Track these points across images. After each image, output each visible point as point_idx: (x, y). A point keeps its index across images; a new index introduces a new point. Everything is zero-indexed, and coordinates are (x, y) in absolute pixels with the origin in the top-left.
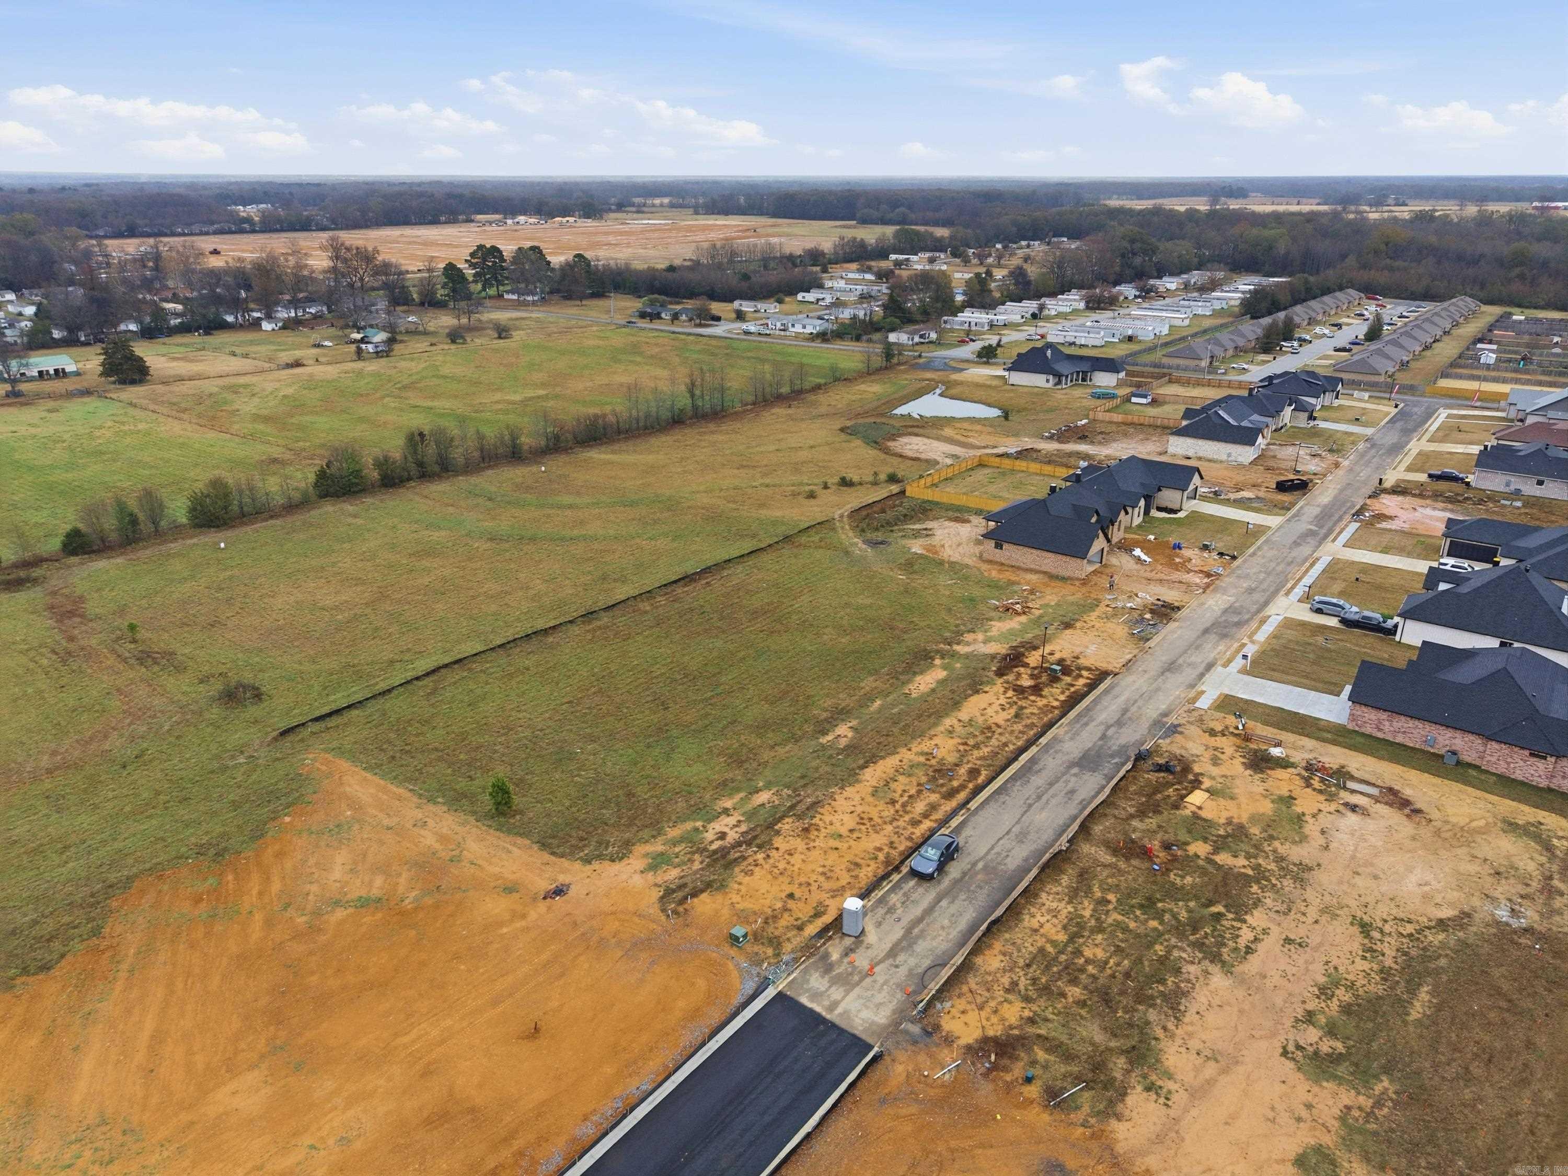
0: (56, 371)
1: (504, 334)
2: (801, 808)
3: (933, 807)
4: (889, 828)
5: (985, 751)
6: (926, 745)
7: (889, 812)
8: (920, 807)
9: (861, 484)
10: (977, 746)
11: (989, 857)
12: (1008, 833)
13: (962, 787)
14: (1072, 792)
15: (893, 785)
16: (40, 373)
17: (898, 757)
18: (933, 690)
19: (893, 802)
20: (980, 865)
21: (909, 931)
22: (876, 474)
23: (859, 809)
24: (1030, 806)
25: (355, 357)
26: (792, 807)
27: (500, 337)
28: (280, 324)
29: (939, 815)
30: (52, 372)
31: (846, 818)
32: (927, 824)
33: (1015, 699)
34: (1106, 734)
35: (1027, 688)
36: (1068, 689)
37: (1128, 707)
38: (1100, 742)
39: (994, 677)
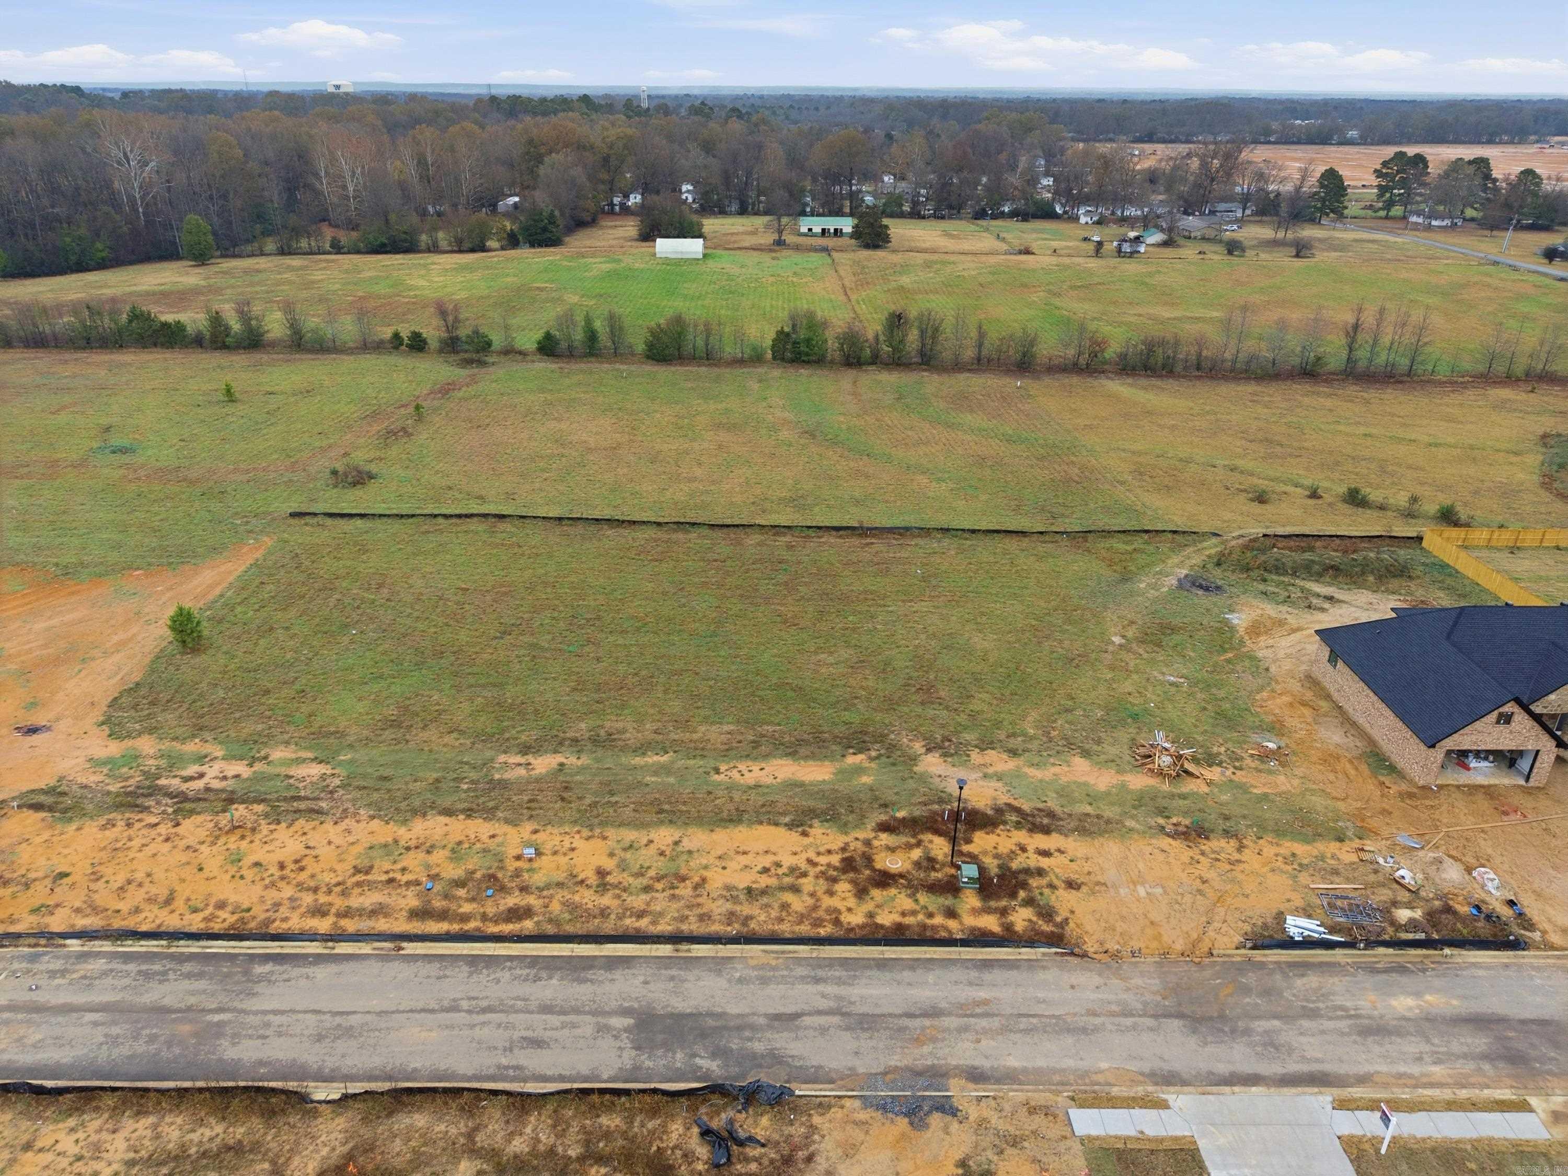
0: (836, 230)
1: (1302, 254)
9: (1382, 508)
11: (251, 1019)
13: (465, 918)
14: (537, 1043)
15: (412, 854)
16: (823, 230)
22: (1414, 499)
24: (454, 1008)
25: (1092, 253)
27: (1297, 256)
28: (1095, 219)
30: (832, 231)
33: (813, 871)
34: (804, 1018)
35: (874, 870)
36: (931, 915)
37: (950, 1014)
38: (762, 1021)
39: (871, 825)
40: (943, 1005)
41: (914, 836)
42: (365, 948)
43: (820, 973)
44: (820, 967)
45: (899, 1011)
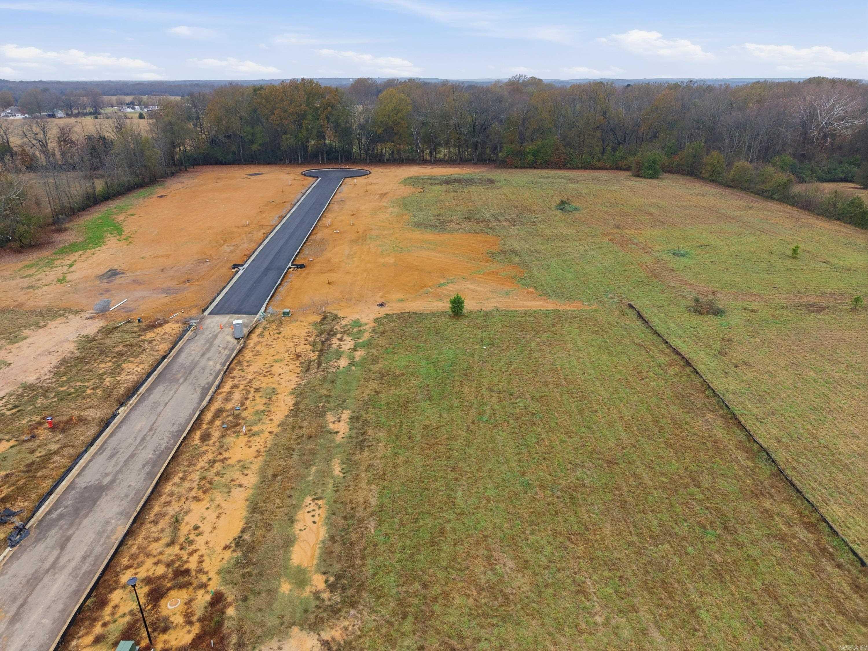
2: (314, 366)
3: (227, 400)
4: (250, 377)
5: (202, 463)
6: (258, 443)
7: (256, 384)
8: (237, 396)
10: (212, 463)
11: (176, 387)
12: (166, 404)
15: (264, 400)
17: (276, 422)
18: (292, 521)
19: (257, 390)
20: (181, 381)
21: (211, 345)
23: (276, 378)
24: (151, 430)
26: (319, 364)
29: (220, 398)
31: (281, 371)
32: (227, 388)
34: (59, 551)
35: (169, 589)
36: (105, 625)
37: (7, 628)
38: (70, 532)
39: (223, 589)
40: (18, 625)
41: (200, 620)
42: (204, 403)
43: (90, 560)
44: (96, 560)
45: (29, 599)
